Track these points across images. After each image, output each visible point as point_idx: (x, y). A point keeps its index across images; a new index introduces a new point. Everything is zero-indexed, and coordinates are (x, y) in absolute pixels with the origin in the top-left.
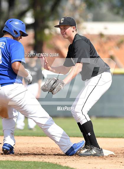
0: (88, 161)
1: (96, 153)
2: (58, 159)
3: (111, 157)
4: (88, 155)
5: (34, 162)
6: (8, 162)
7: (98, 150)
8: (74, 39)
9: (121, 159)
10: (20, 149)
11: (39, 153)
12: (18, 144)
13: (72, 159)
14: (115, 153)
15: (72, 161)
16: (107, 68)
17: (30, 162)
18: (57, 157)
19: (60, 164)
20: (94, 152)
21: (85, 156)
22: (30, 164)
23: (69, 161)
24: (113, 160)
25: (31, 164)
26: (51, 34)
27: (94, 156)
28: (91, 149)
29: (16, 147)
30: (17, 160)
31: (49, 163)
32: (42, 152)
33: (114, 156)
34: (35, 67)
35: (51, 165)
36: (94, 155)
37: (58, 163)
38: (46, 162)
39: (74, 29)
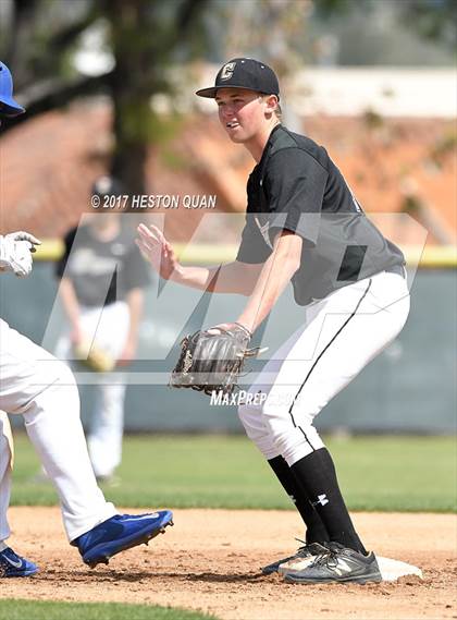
0: (320, 600)
1: (349, 570)
2: (204, 592)
3: (410, 585)
4: (320, 579)
5: (113, 605)
6: (11, 606)
7: (358, 558)
8: (269, 144)
9: (445, 593)
10: (58, 555)
11: (130, 571)
12: (49, 537)
13: (259, 594)
14: (426, 571)
15: (261, 602)
16: (393, 258)
17: (96, 605)
18: (202, 585)
19: (211, 613)
20: (343, 566)
21: (309, 583)
22: (96, 614)
23: (247, 603)
24: (415, 599)
25: (100, 613)
26: (175, 114)
27: (343, 582)
28: (333, 556)
29: (42, 547)
30: (45, 598)
31: (169, 608)
32: (143, 567)
33: (423, 582)
34: (117, 240)
35: (179, 616)
36: (345, 579)
37: (205, 610)
38: (157, 606)
39: (270, 104)
